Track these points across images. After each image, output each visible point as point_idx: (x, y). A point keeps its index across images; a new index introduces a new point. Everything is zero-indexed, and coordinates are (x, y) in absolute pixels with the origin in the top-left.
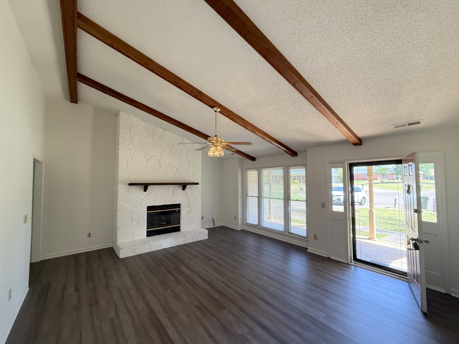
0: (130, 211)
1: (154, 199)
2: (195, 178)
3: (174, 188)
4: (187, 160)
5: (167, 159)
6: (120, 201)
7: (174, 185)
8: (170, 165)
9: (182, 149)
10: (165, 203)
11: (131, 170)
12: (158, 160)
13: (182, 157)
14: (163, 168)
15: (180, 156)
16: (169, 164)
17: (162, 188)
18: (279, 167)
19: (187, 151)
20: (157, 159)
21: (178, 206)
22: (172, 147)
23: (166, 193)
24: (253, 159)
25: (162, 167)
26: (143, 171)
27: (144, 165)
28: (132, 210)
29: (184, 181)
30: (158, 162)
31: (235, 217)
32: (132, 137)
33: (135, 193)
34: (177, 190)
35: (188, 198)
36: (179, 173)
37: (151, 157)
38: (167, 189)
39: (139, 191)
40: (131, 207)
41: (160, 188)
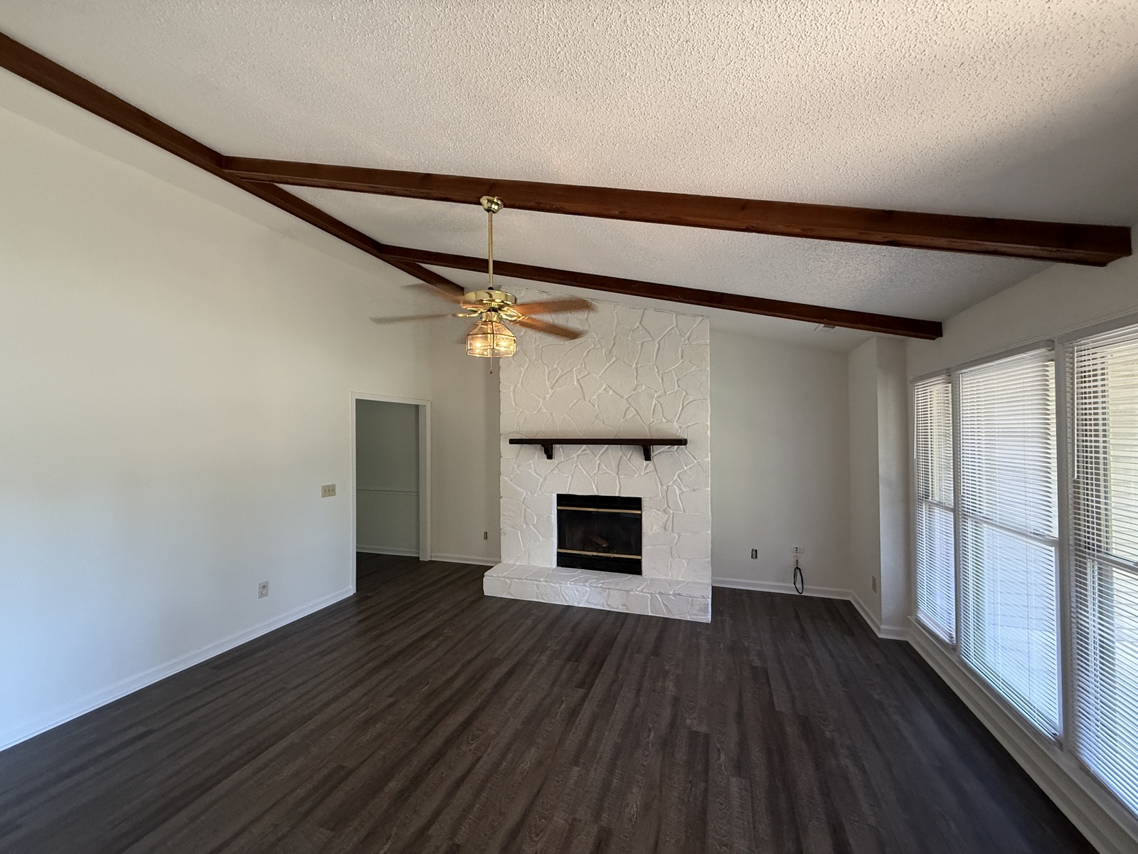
0: (522, 500)
1: (570, 478)
2: (685, 426)
3: (621, 454)
4: (658, 372)
5: (600, 377)
6: (504, 478)
7: (620, 446)
8: (608, 392)
9: (643, 343)
10: (597, 490)
11: (521, 410)
12: (578, 380)
13: (641, 367)
14: (590, 402)
15: (636, 364)
16: (605, 389)
17: (588, 452)
18: (1023, 352)
19: (657, 345)
20: (575, 378)
21: (636, 503)
22: (612, 343)
23: (599, 464)
24: (930, 329)
25: (588, 399)
26: (545, 411)
27: (548, 396)
28: (525, 498)
29: (650, 433)
30: (579, 387)
31: (874, 579)
32: (522, 336)
33: (531, 462)
34: (629, 460)
35: (662, 485)
36: (635, 412)
37: (562, 376)
38: (602, 454)
39: (539, 458)
40: (523, 491)
41: (585, 452)
